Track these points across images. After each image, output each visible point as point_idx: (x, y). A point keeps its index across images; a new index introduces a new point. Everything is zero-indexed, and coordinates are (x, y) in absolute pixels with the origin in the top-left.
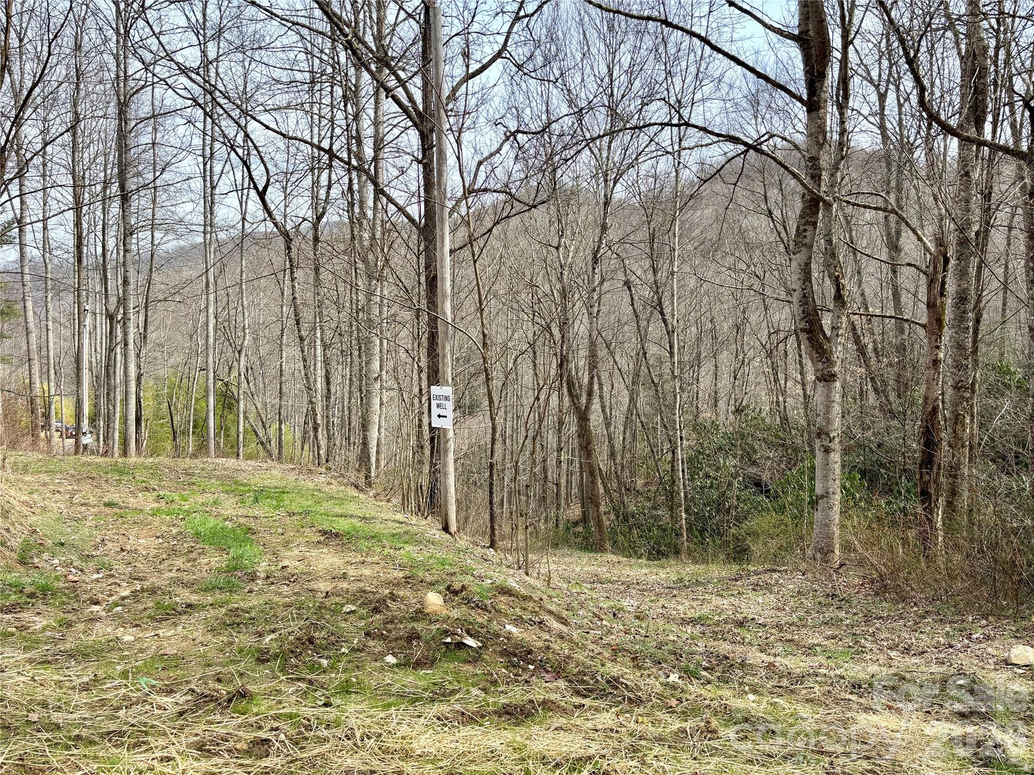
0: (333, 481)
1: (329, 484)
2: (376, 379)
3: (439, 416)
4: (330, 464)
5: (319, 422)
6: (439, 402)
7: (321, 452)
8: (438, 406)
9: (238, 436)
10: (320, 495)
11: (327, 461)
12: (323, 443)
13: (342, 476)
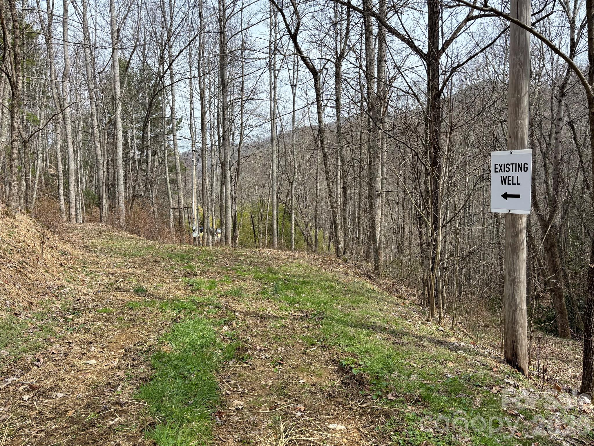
0: (349, 272)
1: (346, 274)
2: (379, 195)
3: (505, 196)
4: (347, 256)
5: (338, 222)
6: (505, 174)
7: (340, 246)
8: (504, 180)
9: (291, 235)
10: (338, 287)
11: (344, 253)
12: (341, 239)
13: (356, 266)
